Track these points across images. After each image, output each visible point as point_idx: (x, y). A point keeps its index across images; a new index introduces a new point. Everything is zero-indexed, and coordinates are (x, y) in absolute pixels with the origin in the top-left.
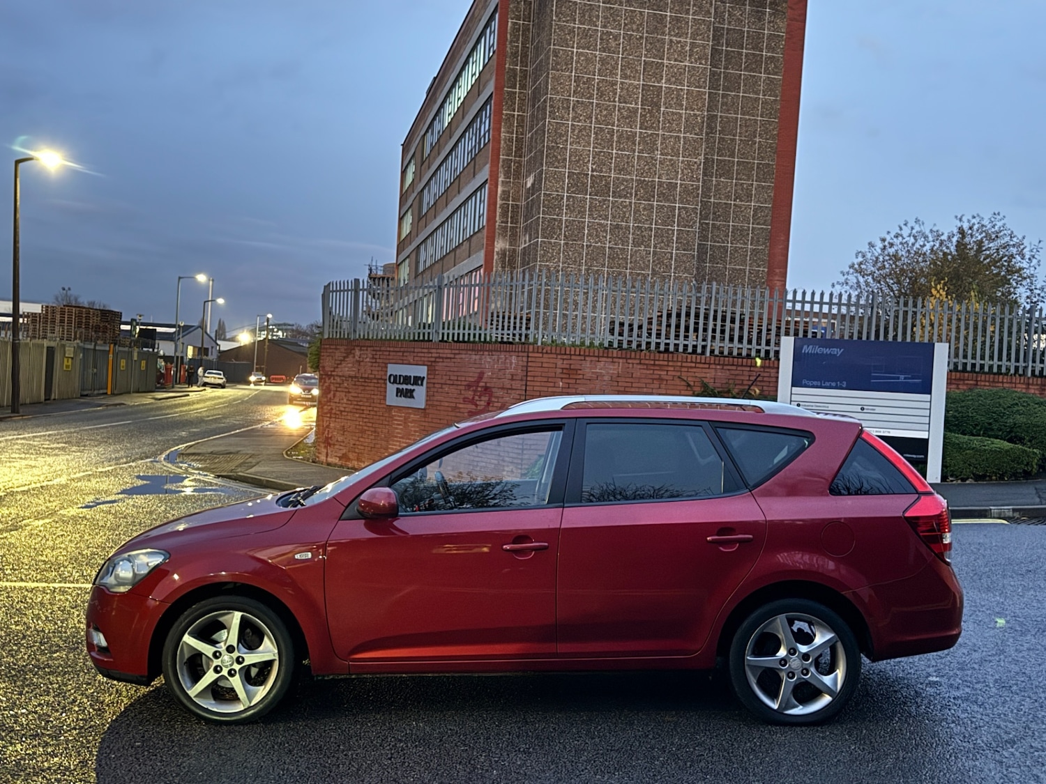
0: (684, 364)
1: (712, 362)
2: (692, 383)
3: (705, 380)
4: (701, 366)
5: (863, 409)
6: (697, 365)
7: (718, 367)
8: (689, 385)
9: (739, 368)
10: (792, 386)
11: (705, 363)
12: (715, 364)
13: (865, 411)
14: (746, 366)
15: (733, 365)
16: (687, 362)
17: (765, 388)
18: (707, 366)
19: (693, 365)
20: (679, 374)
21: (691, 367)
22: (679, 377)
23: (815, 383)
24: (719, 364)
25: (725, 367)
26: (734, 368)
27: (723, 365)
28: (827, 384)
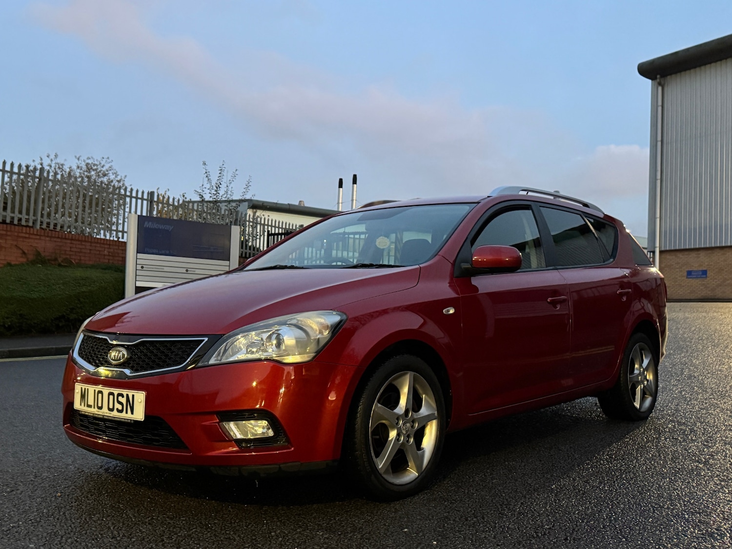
0: (21, 235)
1: (42, 234)
2: (26, 251)
3: (38, 250)
4: (34, 237)
5: (187, 271)
6: (31, 236)
7: (48, 239)
8: (24, 253)
9: (64, 241)
10: (137, 253)
11: (37, 235)
12: (44, 236)
13: (188, 272)
14: (68, 239)
15: (58, 238)
16: (22, 233)
17: (82, 258)
18: (38, 237)
19: (27, 236)
20: (15, 243)
21: (26, 238)
22: (16, 246)
23: (155, 251)
24: (48, 236)
25: (52, 239)
26: (59, 240)
27: (51, 237)
28: (163, 252)
